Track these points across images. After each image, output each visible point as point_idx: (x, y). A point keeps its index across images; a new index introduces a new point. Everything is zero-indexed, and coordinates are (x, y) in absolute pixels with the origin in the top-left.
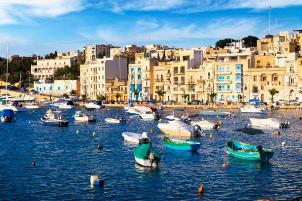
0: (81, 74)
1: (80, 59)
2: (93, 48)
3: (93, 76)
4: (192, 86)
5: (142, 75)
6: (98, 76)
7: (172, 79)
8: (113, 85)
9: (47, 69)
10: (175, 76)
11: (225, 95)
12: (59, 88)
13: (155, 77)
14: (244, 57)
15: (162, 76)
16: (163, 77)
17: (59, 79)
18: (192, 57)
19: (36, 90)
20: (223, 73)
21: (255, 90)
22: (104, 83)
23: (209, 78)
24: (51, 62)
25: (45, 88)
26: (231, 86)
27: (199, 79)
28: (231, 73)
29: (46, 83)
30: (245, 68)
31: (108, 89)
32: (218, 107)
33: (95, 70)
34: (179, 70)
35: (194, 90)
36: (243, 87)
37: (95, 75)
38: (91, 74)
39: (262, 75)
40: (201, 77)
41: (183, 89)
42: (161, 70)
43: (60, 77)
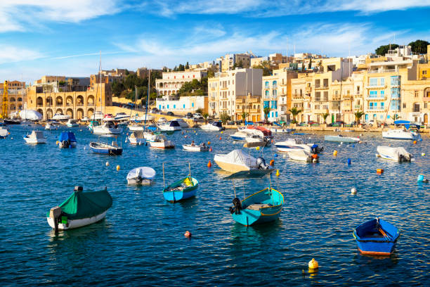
0: (209, 89)
1: (212, 72)
2: (231, 58)
3: (222, 91)
4: (337, 104)
5: (277, 90)
6: (227, 91)
7: (313, 95)
8: (244, 102)
9: (174, 83)
10: (317, 91)
11: (378, 115)
12: (184, 106)
13: (293, 92)
14: (403, 66)
15: (301, 91)
16: (303, 93)
17: (185, 95)
18: (338, 67)
19: (158, 109)
20: (376, 87)
21: (416, 108)
22: (235, 100)
23: (358, 93)
24: (179, 75)
25: (168, 106)
26: (385, 102)
27: (346, 94)
28: (386, 87)
29: (170, 99)
30: (404, 80)
31: (238, 107)
32: (364, 130)
33: (225, 83)
34: (322, 83)
35: (339, 108)
36: (400, 105)
37: (225, 91)
38: (219, 89)
39: (426, 89)
40: (348, 92)
41: (326, 107)
42: (300, 83)
43: (188, 93)
